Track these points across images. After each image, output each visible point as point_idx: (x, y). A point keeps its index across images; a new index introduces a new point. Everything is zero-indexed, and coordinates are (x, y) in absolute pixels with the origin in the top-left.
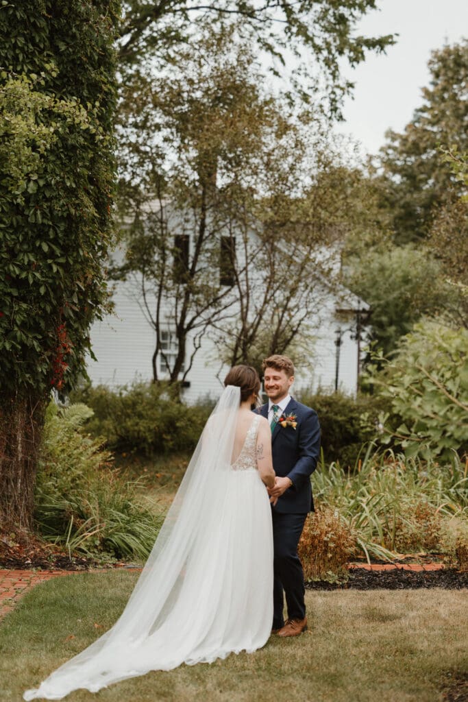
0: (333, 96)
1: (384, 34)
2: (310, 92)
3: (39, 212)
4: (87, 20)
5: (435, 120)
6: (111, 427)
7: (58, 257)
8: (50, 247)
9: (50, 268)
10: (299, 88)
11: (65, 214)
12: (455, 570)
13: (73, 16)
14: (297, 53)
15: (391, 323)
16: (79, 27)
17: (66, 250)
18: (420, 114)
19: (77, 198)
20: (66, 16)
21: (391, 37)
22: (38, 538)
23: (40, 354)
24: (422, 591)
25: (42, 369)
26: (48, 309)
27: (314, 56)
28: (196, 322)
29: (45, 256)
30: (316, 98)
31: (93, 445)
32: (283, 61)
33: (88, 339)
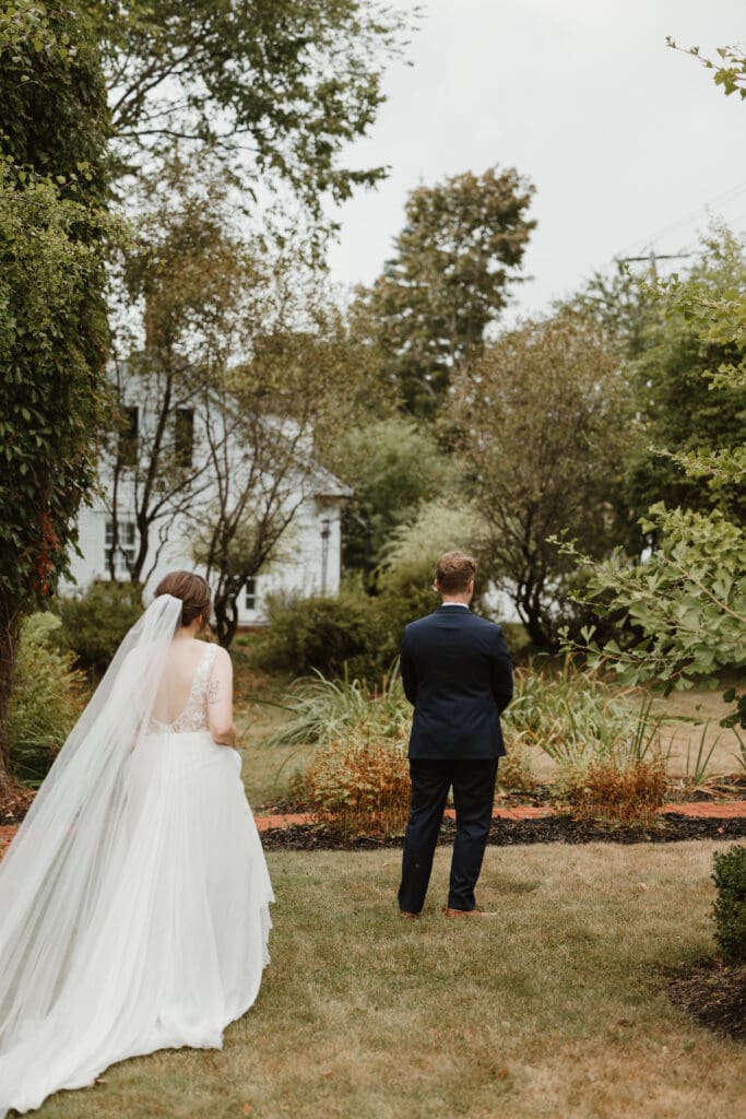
0: (314, 240)
1: (375, 166)
2: (286, 235)
3: (18, 369)
4: (75, 126)
5: (413, 272)
6: (64, 639)
7: (42, 426)
8: (32, 415)
9: (33, 440)
10: (273, 230)
11: (51, 373)
12: (569, 818)
13: (57, 119)
14: (272, 188)
15: (375, 512)
16: (65, 134)
17: (52, 418)
18: (391, 267)
19: (66, 352)
20: (48, 119)
21: (382, 169)
22: (17, 783)
23: (21, 551)
24: (538, 847)
25: (23, 569)
26: (31, 493)
27: (293, 192)
28: (160, 512)
29: (26, 426)
30: (296, 242)
31: (63, 663)
32: (255, 200)
33: (75, 531)
